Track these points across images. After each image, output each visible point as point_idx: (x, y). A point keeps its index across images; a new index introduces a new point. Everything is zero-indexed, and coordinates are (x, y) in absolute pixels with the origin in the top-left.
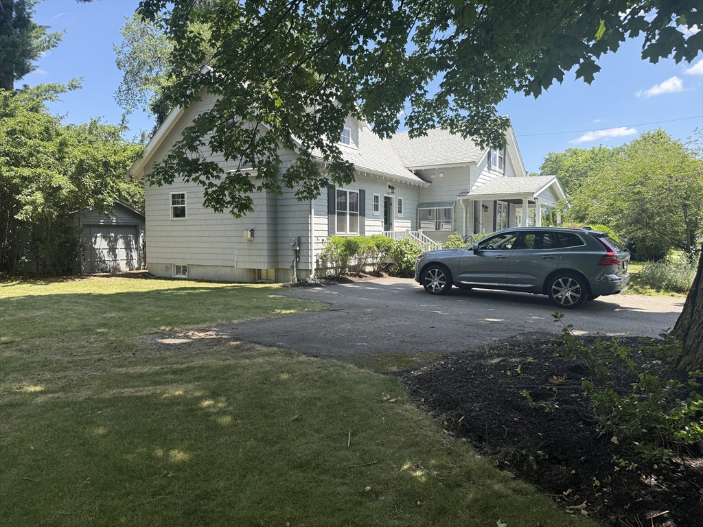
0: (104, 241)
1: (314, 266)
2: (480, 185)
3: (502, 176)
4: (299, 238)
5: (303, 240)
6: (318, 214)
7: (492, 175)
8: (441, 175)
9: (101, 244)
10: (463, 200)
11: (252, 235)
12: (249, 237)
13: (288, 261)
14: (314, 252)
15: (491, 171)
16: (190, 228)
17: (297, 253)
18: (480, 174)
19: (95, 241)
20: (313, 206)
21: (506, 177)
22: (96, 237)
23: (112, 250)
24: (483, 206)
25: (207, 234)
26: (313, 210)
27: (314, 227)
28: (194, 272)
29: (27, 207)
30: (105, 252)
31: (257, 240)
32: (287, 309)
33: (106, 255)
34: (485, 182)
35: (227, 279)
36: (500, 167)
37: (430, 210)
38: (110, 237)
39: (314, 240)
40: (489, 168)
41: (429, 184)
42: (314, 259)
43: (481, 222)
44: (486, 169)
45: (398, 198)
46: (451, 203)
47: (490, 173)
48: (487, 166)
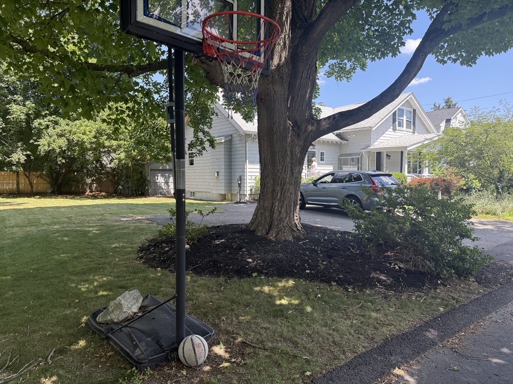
0: (162, 178)
1: (249, 192)
3: (412, 134)
4: (240, 177)
5: (242, 177)
6: (252, 162)
7: (398, 133)
8: (354, 136)
9: (160, 180)
11: (218, 175)
12: (216, 176)
13: (236, 189)
14: (248, 185)
16: (196, 171)
17: (240, 185)
18: (384, 133)
19: (157, 178)
20: (247, 158)
21: (416, 134)
22: (158, 176)
23: (167, 183)
24: (387, 155)
25: (202, 174)
26: (247, 161)
27: (248, 170)
28: (198, 196)
30: (163, 184)
31: (220, 177)
34: (390, 139)
35: (211, 200)
36: (408, 127)
37: (353, 158)
38: (165, 176)
39: (248, 177)
40: (394, 129)
41: (346, 142)
42: (249, 189)
44: (391, 130)
45: (321, 151)
46: (359, 154)
47: (395, 132)
48: (392, 127)
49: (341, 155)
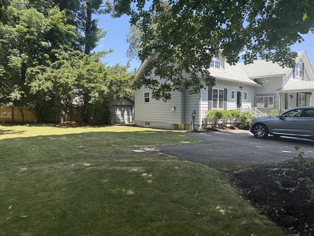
0: (119, 111)
1: (201, 123)
2: (288, 85)
3: (302, 80)
4: (195, 111)
5: (196, 112)
6: (203, 100)
7: (296, 80)
8: (267, 81)
9: (118, 113)
10: (279, 93)
11: (175, 109)
12: (173, 110)
13: (190, 120)
14: (201, 117)
15: (295, 78)
16: (151, 106)
17: (194, 117)
18: (288, 80)
19: (117, 112)
20: (201, 97)
21: (304, 81)
22: (117, 110)
23: (123, 115)
24: (290, 95)
25: (157, 109)
26: (201, 99)
27: (201, 106)
28: (152, 125)
29: (92, 98)
30: (120, 116)
31: (177, 111)
32: (185, 141)
33: (120, 117)
34: (291, 83)
35: (165, 128)
36: (300, 76)
37: (262, 98)
38: (122, 110)
39: (201, 112)
40: (294, 77)
41: (261, 85)
42: (201, 120)
43: (289, 104)
44: (292, 77)
45: (245, 92)
46: (272, 95)
47: (294, 79)
48: (292, 76)
49: (257, 95)
